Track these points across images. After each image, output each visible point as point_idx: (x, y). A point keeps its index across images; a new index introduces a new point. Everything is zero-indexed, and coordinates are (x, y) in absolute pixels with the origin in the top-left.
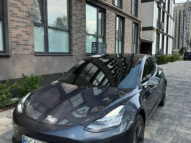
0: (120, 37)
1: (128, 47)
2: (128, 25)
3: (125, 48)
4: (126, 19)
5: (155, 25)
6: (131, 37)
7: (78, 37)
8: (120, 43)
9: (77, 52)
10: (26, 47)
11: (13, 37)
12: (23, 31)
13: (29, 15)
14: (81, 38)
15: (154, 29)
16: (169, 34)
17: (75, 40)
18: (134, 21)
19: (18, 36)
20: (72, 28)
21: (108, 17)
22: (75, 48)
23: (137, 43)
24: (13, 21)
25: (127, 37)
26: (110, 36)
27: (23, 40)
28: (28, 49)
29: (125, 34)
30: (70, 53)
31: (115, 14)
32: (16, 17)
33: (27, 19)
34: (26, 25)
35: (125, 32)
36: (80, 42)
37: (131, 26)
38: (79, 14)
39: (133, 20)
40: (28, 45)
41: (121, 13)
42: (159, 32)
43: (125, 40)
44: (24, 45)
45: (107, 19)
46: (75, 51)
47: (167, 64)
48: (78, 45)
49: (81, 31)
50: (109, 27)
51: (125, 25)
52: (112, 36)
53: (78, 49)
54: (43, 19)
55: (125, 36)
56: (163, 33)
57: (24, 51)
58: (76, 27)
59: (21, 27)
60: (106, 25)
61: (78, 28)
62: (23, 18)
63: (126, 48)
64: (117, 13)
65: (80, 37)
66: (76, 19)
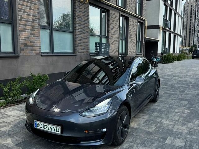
0: (124, 37)
1: (132, 46)
2: (132, 24)
3: (128, 48)
4: (130, 18)
5: (161, 24)
6: (136, 36)
7: (82, 38)
8: (124, 42)
9: (80, 53)
10: (33, 48)
11: (22, 40)
12: (30, 34)
13: (35, 18)
14: (85, 38)
15: (160, 27)
16: (176, 32)
17: (78, 41)
18: (139, 20)
19: (26, 38)
20: (76, 29)
21: (112, 17)
22: (78, 48)
23: (141, 42)
24: (22, 25)
25: (131, 36)
26: (114, 36)
27: (31, 42)
28: (35, 50)
29: (129, 34)
30: (74, 53)
31: (119, 14)
32: (24, 21)
33: (34, 22)
34: (33, 28)
35: (129, 31)
36: (83, 42)
37: (135, 25)
38: (83, 15)
39: (137, 19)
40: (35, 46)
41: (125, 13)
42: (165, 31)
43: (129, 40)
44: (31, 46)
45: (110, 19)
46: (79, 51)
47: (173, 63)
48: (82, 45)
49: (85, 32)
50: (112, 27)
51: (129, 24)
52: (115, 36)
53: (82, 50)
54: (48, 22)
55: (129, 35)
56: (170, 31)
57: (31, 52)
58: (80, 29)
59: (28, 30)
60: (110, 25)
61: (82, 29)
62: (30, 21)
63: (130, 47)
64: (121, 13)
65: (83, 38)
66: (80, 21)
